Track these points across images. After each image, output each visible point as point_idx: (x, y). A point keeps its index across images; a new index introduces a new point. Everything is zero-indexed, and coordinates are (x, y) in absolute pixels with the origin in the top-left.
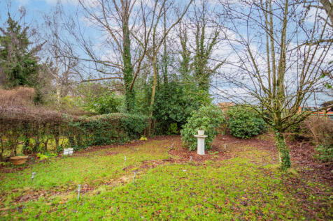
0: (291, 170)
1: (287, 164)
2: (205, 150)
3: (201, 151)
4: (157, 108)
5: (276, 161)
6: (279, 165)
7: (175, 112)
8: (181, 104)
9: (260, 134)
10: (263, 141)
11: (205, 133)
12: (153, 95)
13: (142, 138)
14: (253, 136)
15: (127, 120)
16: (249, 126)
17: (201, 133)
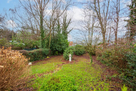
0: (93, 63)
1: (92, 62)
2: (72, 60)
3: (70, 60)
4: (52, 46)
5: (89, 61)
6: (90, 62)
7: (58, 47)
8: (60, 45)
9: (84, 54)
10: (85, 56)
11: (71, 55)
12: (50, 41)
13: (47, 57)
14: (82, 55)
15: (44, 51)
16: (81, 52)
17: (70, 55)
